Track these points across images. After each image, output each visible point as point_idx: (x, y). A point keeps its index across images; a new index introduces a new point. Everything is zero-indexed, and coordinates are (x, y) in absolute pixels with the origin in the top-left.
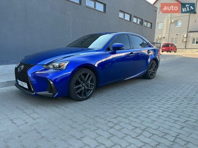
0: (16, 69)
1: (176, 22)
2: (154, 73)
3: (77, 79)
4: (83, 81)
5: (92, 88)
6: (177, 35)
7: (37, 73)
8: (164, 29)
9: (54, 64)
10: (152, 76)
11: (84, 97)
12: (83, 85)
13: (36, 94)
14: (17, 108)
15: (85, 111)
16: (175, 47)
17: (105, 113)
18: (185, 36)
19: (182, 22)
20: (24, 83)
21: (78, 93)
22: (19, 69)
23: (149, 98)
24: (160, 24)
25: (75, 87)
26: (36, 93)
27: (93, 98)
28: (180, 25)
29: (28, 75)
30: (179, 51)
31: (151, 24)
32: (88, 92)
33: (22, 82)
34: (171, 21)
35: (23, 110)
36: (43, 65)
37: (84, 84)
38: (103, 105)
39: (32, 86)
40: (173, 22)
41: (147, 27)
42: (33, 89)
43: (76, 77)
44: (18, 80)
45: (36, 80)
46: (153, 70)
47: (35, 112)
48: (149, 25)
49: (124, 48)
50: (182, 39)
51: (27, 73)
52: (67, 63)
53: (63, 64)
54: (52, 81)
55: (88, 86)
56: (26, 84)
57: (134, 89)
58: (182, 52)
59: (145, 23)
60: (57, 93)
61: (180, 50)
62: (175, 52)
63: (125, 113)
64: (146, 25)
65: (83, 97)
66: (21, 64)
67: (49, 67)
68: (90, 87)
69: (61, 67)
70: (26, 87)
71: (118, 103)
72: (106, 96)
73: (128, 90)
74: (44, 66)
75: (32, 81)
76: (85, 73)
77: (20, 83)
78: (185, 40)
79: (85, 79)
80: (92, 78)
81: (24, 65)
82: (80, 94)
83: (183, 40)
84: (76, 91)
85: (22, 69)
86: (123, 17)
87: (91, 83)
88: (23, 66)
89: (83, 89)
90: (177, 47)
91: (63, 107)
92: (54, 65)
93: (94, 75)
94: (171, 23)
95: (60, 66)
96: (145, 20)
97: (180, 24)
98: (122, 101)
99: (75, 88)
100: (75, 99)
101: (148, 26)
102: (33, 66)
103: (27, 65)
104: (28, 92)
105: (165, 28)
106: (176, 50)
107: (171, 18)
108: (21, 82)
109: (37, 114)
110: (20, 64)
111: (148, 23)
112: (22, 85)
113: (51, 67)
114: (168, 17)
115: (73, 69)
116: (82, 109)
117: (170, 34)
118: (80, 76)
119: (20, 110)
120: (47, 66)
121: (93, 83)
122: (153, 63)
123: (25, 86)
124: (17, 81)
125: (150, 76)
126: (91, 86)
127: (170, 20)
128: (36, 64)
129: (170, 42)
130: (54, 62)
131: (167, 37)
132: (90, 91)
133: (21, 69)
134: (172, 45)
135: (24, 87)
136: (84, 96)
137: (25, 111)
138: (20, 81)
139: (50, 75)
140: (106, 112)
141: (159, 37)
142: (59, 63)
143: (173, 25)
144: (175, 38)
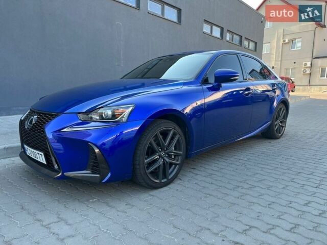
0: (22, 123)
1: (292, 42)
2: (283, 127)
3: (150, 143)
4: (160, 146)
5: (178, 160)
6: (295, 63)
7: (65, 130)
8: (273, 54)
9: (101, 111)
10: (280, 133)
11: (163, 181)
12: (160, 156)
13: (63, 177)
14: (22, 208)
15: (173, 215)
16: (293, 83)
17: (216, 219)
18: (309, 64)
19: (302, 42)
20: (37, 152)
21: (152, 173)
22: (27, 124)
23: (294, 179)
24: (266, 44)
25: (146, 159)
26: (63, 174)
27: (179, 181)
28: (298, 47)
29: (46, 136)
30: (299, 89)
32: (170, 169)
33: (35, 151)
34: (284, 41)
35: (34, 215)
36: (79, 113)
37: (162, 154)
38: (206, 197)
39: (55, 158)
40: (287, 41)
41: (248, 49)
42: (58, 165)
43: (149, 139)
44: (26, 147)
45: (63, 145)
46: (281, 122)
47: (61, 219)
48: (252, 45)
49: (237, 77)
50: (303, 69)
51: (44, 132)
52: (130, 109)
53: (121, 110)
54: (98, 147)
55: (170, 156)
56: (42, 154)
57: (256, 160)
58: (304, 90)
59: (246, 43)
60: (109, 175)
61: (301, 87)
62: (292, 91)
63: (260, 218)
64: (247, 46)
65: (161, 181)
66: (32, 112)
67: (92, 118)
68: (174, 159)
69: (116, 116)
70: (41, 161)
71: (236, 194)
72: (205, 176)
73: (244, 162)
74: (81, 116)
75: (54, 149)
76: (165, 130)
77: (30, 151)
78: (308, 72)
79: (165, 143)
80: (178, 140)
81: (38, 114)
82: (155, 173)
83: (304, 72)
84: (148, 168)
85: (33, 122)
86: (210, 32)
87: (175, 149)
88: (35, 117)
89: (161, 163)
90: (295, 84)
91: (122, 206)
92: (102, 113)
93: (181, 133)
94: (284, 43)
95: (114, 116)
96: (245, 38)
97: (299, 45)
98: (243, 188)
99: (146, 161)
100: (146, 186)
101: (250, 48)
102: (57, 115)
103: (45, 115)
104: (47, 171)
105: (274, 51)
106: (294, 87)
107: (283, 35)
108: (31, 149)
109: (66, 223)
110: (29, 113)
111: (250, 42)
112: (33, 157)
113: (95, 117)
114: (279, 34)
115: (143, 122)
116: (164, 210)
117: (282, 61)
118: (156, 136)
119: (29, 213)
120: (87, 115)
121: (180, 150)
122: (281, 108)
123: (41, 158)
124: (23, 147)
125: (276, 133)
126: (175, 156)
127: (282, 38)
128: (62, 112)
130: (102, 107)
131: (278, 67)
132: (174, 166)
133: (31, 122)
134: (288, 79)
135: (38, 160)
136: (163, 179)
137: (39, 217)
138: (29, 148)
139: (94, 135)
140: (218, 217)
142: (112, 109)
143: (287, 47)
144: (292, 67)
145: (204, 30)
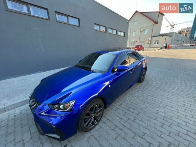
1: (144, 30)
6: (145, 39)
16: (143, 47)
18: (150, 39)
19: (148, 30)
30: (146, 49)
31: (124, 33)
40: (142, 30)
41: (121, 36)
48: (123, 34)
62: (143, 50)
64: (120, 34)
78: (150, 42)
83: (148, 42)
86: (99, 29)
90: (144, 47)
94: (141, 31)
96: (119, 31)
97: (146, 32)
105: (137, 35)
107: (141, 28)
114: (139, 28)
129: (140, 44)
131: (138, 40)
134: (141, 46)
141: (133, 41)
143: (142, 33)
144: (143, 41)
145: (95, 28)
